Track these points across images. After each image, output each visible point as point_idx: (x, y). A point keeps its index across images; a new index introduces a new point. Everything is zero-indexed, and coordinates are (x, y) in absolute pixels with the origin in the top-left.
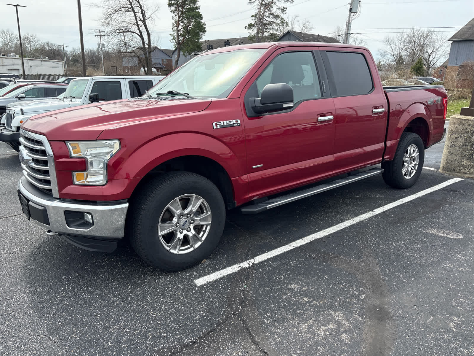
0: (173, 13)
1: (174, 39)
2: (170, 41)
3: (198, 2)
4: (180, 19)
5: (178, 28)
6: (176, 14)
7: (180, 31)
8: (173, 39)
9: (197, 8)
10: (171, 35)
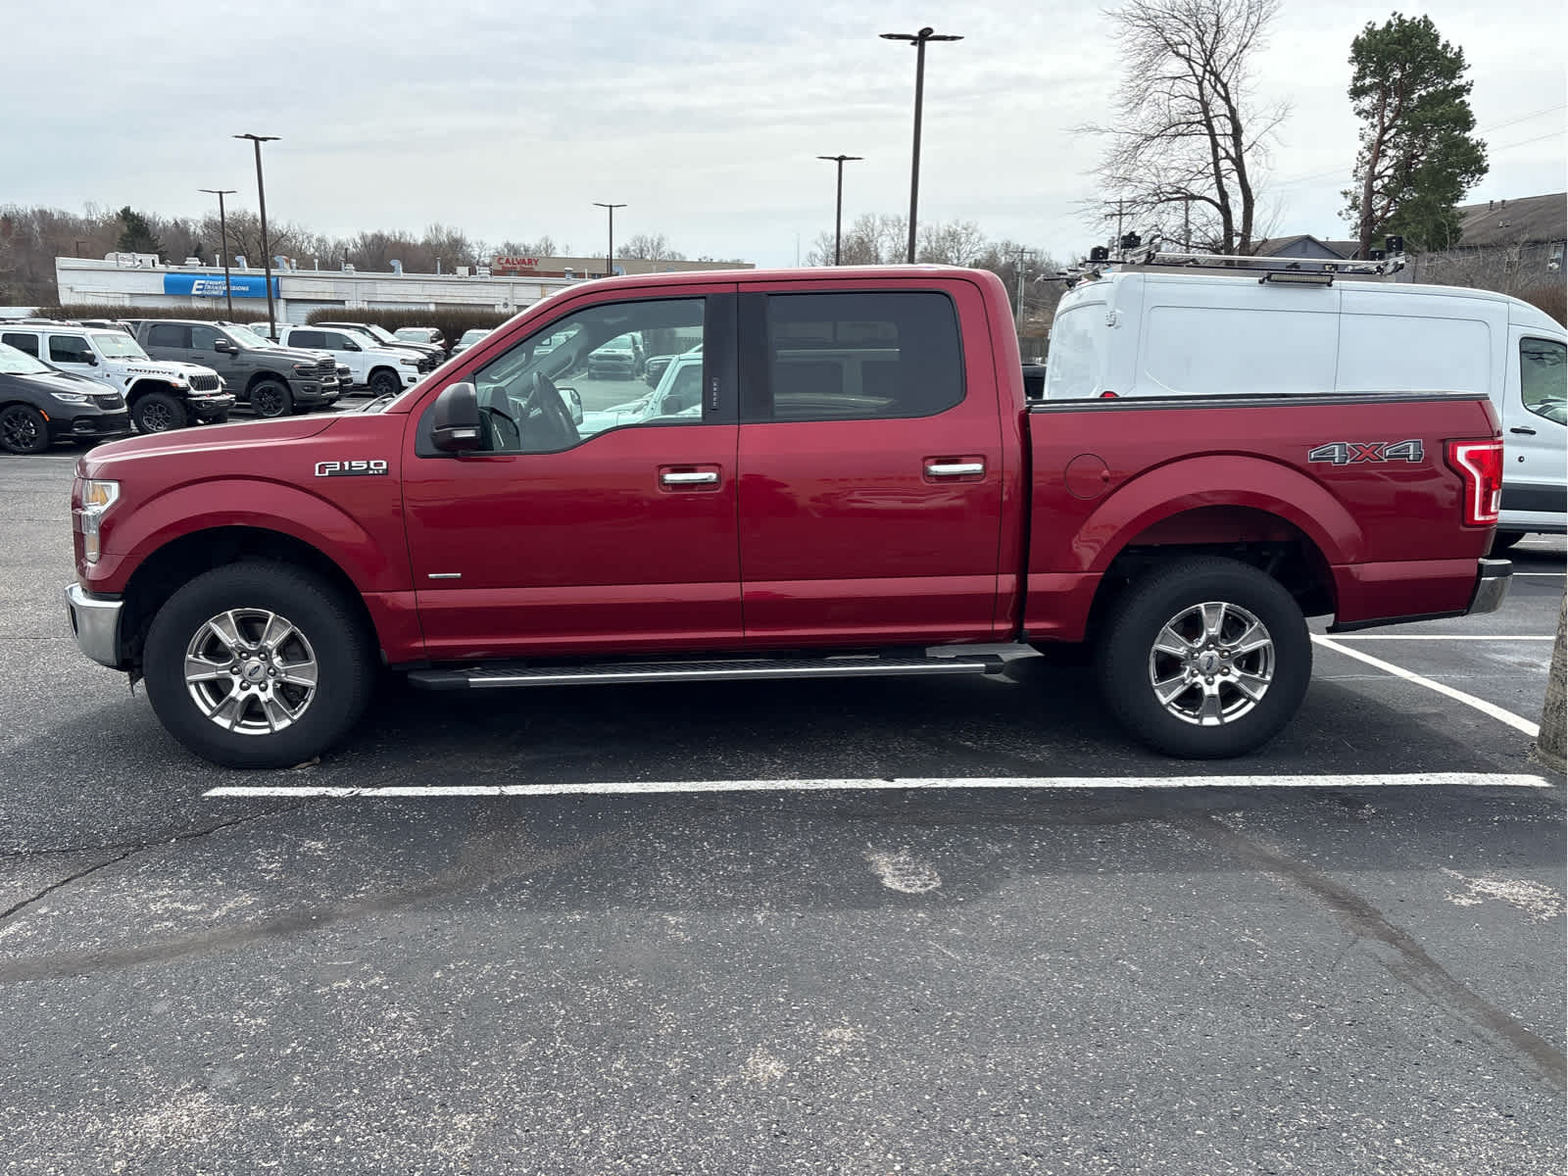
0: (1367, 118)
1: (1354, 207)
2: (1340, 214)
3: (1466, 69)
4: (1386, 137)
5: (1372, 168)
6: (1375, 121)
7: (1380, 176)
8: (1351, 208)
9: (1461, 90)
10: (1345, 194)
